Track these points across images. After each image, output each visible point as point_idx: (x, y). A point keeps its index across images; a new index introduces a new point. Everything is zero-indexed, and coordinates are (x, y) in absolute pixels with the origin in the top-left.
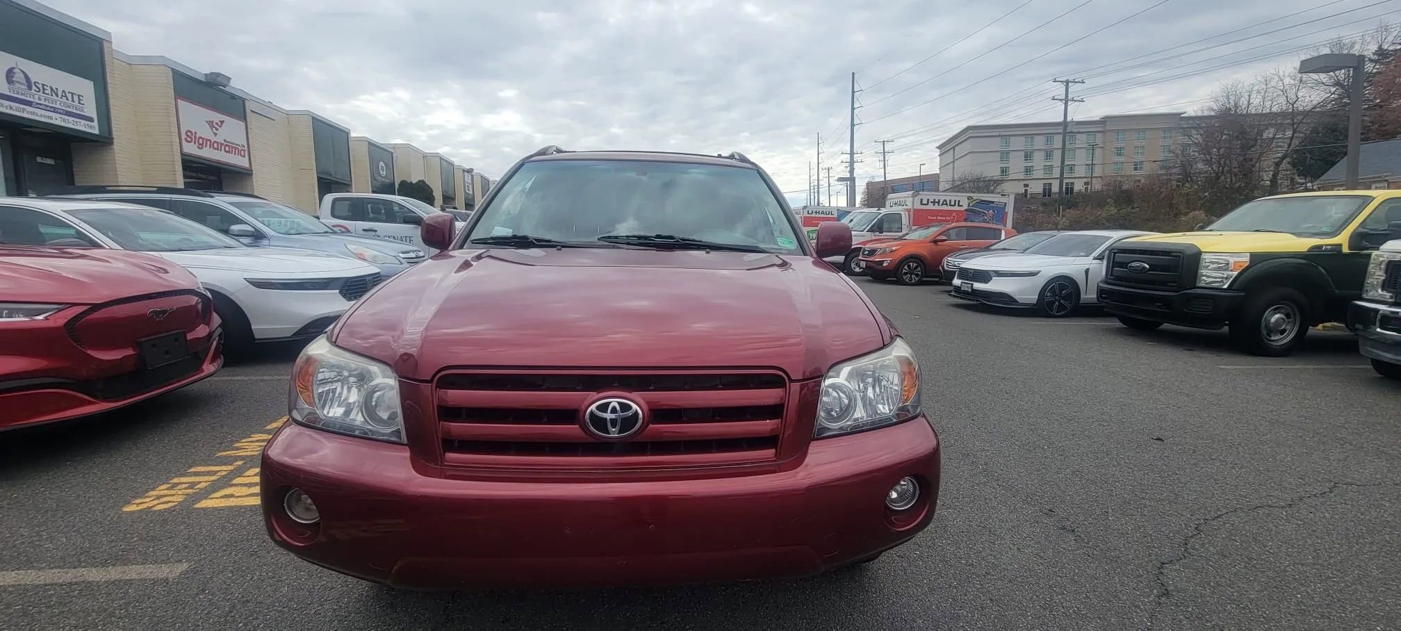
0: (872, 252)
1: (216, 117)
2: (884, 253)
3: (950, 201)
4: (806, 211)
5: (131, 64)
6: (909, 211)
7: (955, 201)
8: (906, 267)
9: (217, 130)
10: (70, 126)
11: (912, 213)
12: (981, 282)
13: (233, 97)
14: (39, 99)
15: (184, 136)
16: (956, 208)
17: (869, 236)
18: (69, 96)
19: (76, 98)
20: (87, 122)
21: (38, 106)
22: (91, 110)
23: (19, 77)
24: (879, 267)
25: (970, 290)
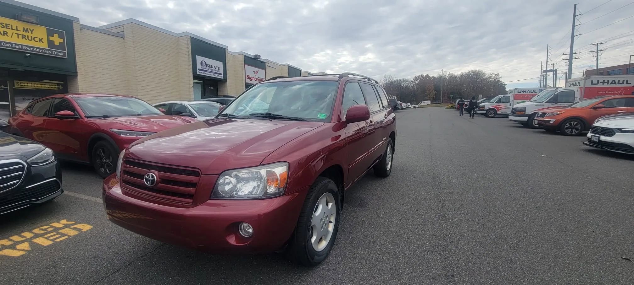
0: (543, 115)
1: (256, 69)
2: (551, 116)
3: (619, 81)
4: (517, 90)
5: (234, 55)
6: (581, 89)
7: (624, 81)
8: (568, 124)
9: (256, 74)
10: (216, 77)
11: (583, 90)
12: (607, 136)
13: (262, 62)
14: (209, 69)
15: (246, 77)
16: (625, 85)
17: (547, 105)
18: (216, 68)
19: (218, 68)
20: (220, 75)
21: (208, 71)
22: (221, 71)
23: (204, 63)
24: (547, 124)
25: (597, 141)
